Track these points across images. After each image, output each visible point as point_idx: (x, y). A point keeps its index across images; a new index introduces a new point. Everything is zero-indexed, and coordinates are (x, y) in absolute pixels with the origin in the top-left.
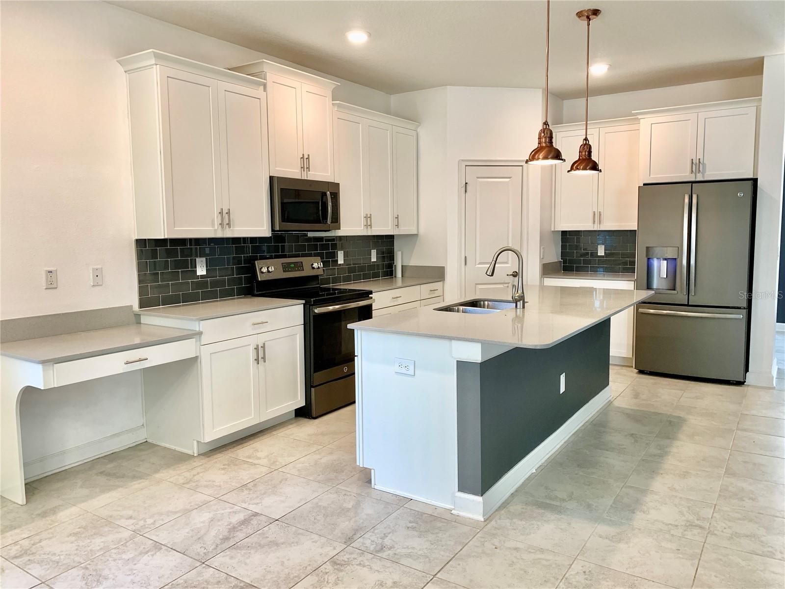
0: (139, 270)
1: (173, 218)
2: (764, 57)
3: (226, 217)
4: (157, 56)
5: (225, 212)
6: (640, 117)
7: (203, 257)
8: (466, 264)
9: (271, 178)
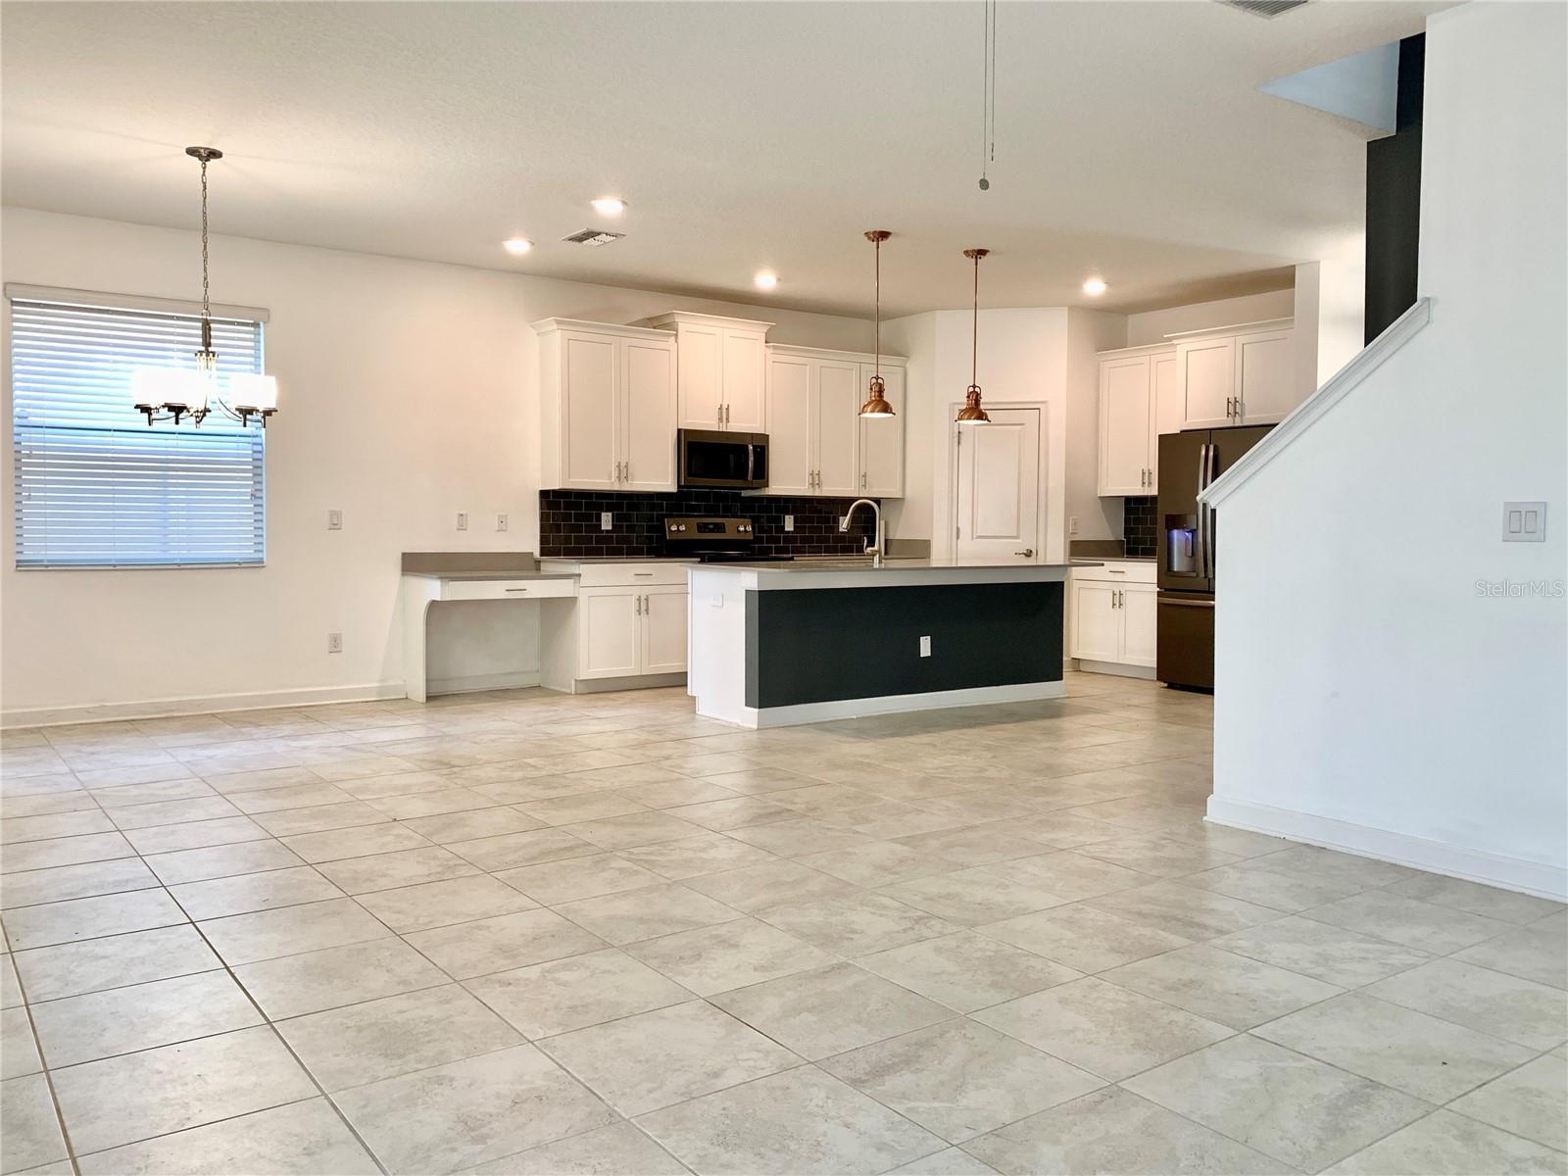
0: (542, 520)
1: (568, 469)
2: (1294, 266)
3: (623, 471)
4: (558, 322)
5: (623, 465)
6: (1175, 342)
7: (609, 511)
8: (958, 538)
9: (679, 430)
